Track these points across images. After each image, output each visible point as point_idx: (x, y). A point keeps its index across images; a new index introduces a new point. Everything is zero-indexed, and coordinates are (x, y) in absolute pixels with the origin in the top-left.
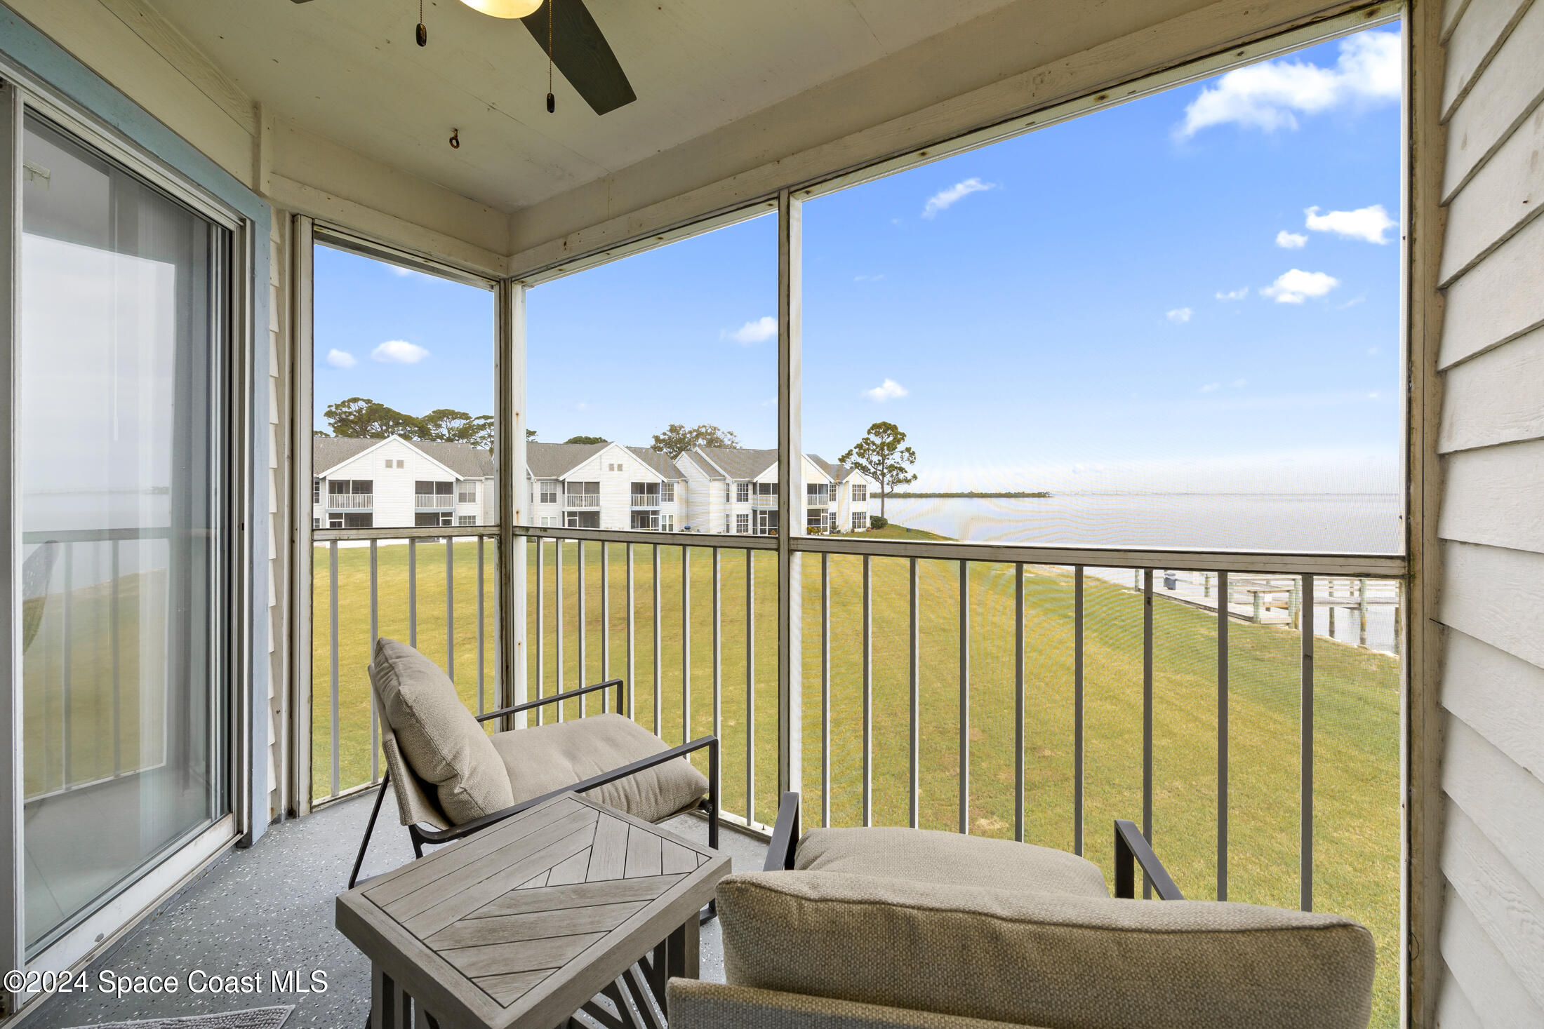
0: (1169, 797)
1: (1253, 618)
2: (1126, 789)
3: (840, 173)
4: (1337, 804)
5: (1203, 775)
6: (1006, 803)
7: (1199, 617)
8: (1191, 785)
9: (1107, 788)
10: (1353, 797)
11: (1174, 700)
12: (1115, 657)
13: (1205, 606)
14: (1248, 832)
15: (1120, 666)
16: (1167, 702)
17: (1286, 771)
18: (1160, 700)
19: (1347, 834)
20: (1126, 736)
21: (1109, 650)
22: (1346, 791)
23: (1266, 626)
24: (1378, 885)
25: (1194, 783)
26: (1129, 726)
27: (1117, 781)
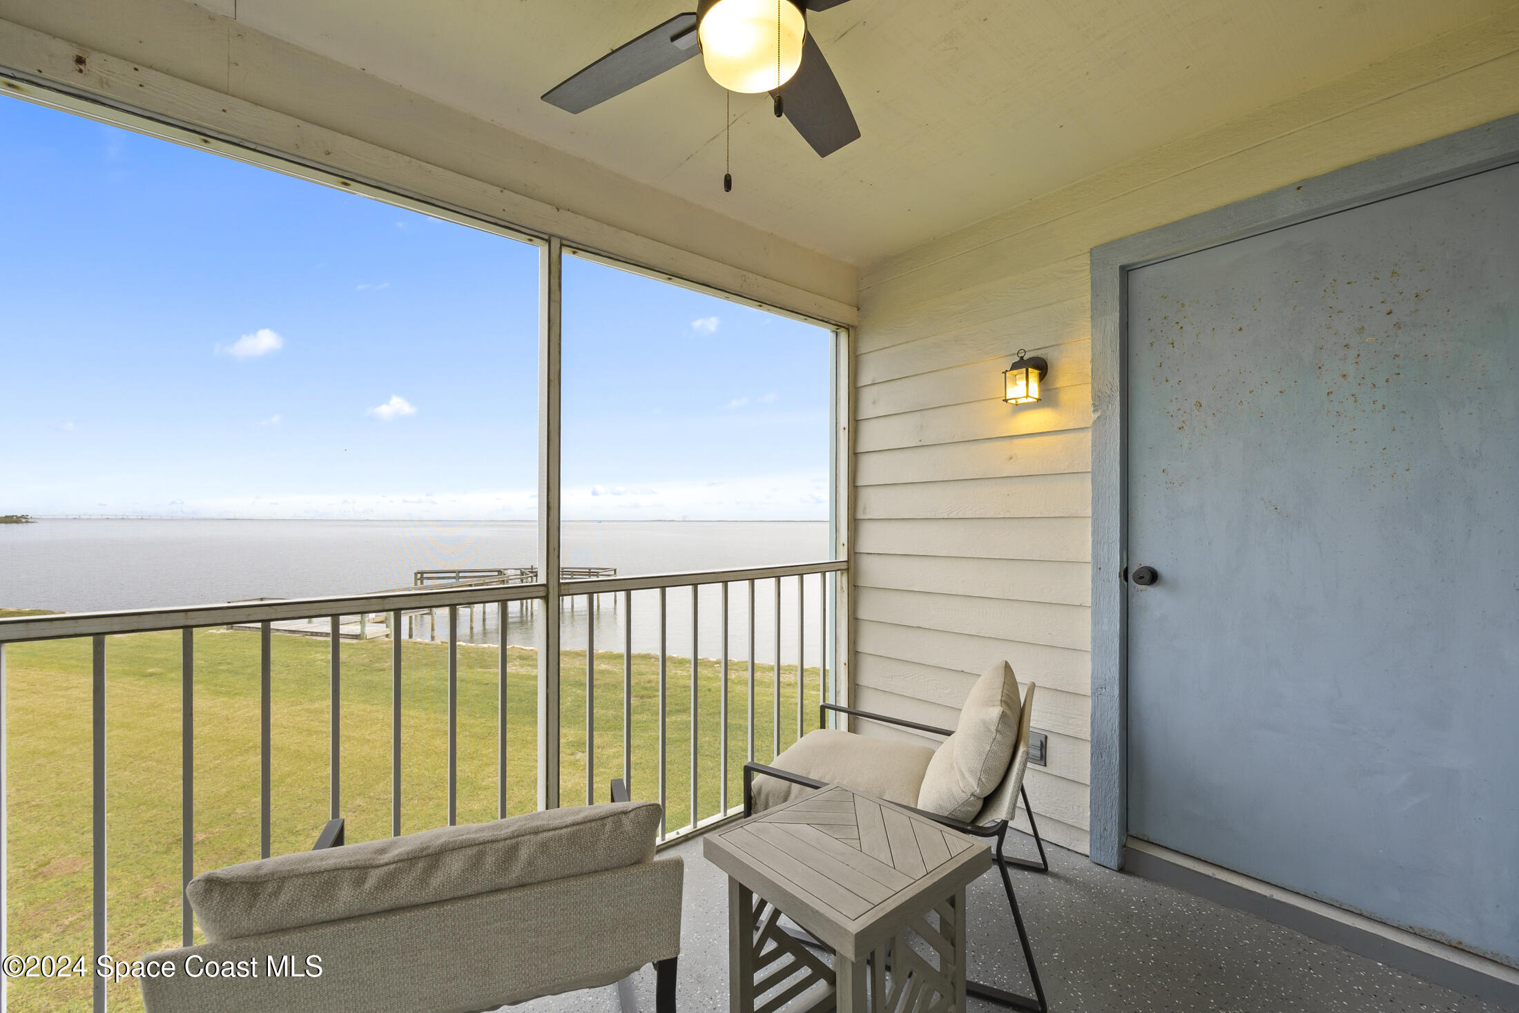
0: (356, 816)
1: (360, 635)
2: (313, 829)
3: (613, 256)
4: (476, 762)
5: (377, 783)
6: (173, 919)
7: (309, 644)
8: (370, 797)
9: (292, 839)
10: (483, 752)
11: (322, 729)
12: (237, 705)
13: (312, 632)
14: (431, 812)
15: (247, 712)
16: (316, 732)
17: (436, 753)
18: (307, 733)
19: (490, 779)
20: (289, 780)
21: (225, 699)
22: (478, 750)
23: (372, 640)
24: (521, 803)
25: (372, 794)
26: (287, 769)
27: (299, 827)
